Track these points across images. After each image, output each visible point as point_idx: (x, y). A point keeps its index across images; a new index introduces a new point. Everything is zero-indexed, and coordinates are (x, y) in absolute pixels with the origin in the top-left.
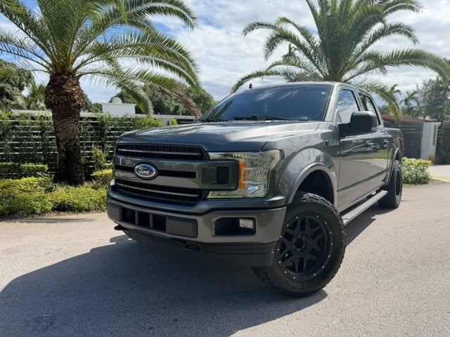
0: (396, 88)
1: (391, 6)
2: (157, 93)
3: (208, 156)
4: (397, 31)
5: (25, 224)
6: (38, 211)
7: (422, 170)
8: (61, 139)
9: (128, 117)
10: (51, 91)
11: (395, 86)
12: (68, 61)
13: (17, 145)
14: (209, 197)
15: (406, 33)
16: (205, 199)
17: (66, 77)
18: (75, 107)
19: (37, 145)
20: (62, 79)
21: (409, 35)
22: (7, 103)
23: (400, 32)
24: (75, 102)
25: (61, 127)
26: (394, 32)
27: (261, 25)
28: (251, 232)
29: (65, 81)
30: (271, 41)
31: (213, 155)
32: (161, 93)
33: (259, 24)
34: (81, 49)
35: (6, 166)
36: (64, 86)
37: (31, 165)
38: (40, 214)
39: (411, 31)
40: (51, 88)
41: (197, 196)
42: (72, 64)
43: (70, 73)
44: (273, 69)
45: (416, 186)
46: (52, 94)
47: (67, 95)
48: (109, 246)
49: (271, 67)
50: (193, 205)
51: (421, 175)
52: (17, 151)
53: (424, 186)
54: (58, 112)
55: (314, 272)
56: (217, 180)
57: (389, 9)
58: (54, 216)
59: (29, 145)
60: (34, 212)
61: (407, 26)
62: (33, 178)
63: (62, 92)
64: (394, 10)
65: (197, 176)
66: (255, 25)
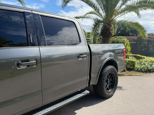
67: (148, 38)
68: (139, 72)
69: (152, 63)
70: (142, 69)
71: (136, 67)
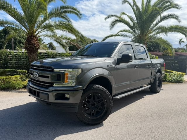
0: (182, 40)
1: (168, 7)
2: (79, 42)
3: (54, 70)
4: (171, 17)
5: (11, 93)
6: (17, 88)
7: (180, 77)
8: (30, 61)
9: (59, 53)
10: (27, 43)
11: (182, 39)
12: (34, 32)
13: (17, 63)
14: (54, 85)
15: (175, 18)
16: (53, 86)
17: (32, 38)
18: (35, 49)
19: (24, 63)
20: (31, 38)
21: (177, 19)
22: (22, 46)
23: (173, 18)
24: (35, 47)
25: (30, 56)
26: (170, 18)
27: (112, 16)
28: (68, 99)
29: (32, 39)
30: (113, 23)
31: (56, 70)
32: (80, 42)
33: (111, 15)
34: (39, 27)
35: (12, 71)
36: (32, 41)
37: (21, 70)
38: (18, 89)
39: (178, 17)
40: (27, 42)
41: (50, 85)
42: (35, 33)
43: (34, 36)
44: (119, 33)
45: (176, 84)
46: (27, 44)
47: (33, 44)
48: (35, 102)
49: (118, 33)
50: (48, 88)
51: (179, 79)
52: (17, 65)
53: (180, 84)
54: (29, 51)
55: (98, 116)
56: (57, 79)
57: (167, 8)
58: (23, 90)
59: (21, 63)
60: (15, 88)
61: (176, 15)
62: (18, 76)
63: (31, 43)
64: (169, 8)
65: (50, 78)
66: (110, 16)
67: (175, 55)
68: (170, 82)
69: (181, 75)
70: (173, 80)
71: (168, 79)
